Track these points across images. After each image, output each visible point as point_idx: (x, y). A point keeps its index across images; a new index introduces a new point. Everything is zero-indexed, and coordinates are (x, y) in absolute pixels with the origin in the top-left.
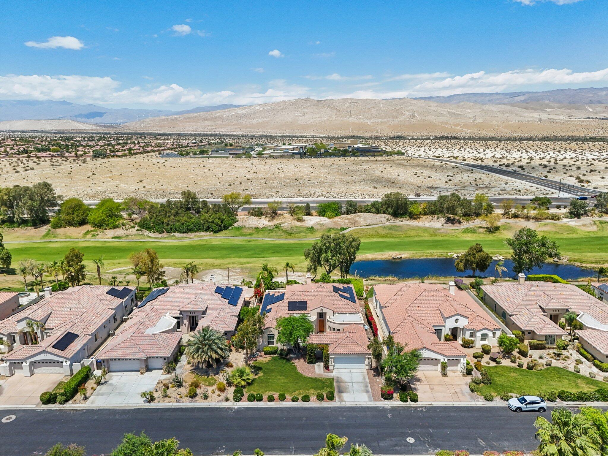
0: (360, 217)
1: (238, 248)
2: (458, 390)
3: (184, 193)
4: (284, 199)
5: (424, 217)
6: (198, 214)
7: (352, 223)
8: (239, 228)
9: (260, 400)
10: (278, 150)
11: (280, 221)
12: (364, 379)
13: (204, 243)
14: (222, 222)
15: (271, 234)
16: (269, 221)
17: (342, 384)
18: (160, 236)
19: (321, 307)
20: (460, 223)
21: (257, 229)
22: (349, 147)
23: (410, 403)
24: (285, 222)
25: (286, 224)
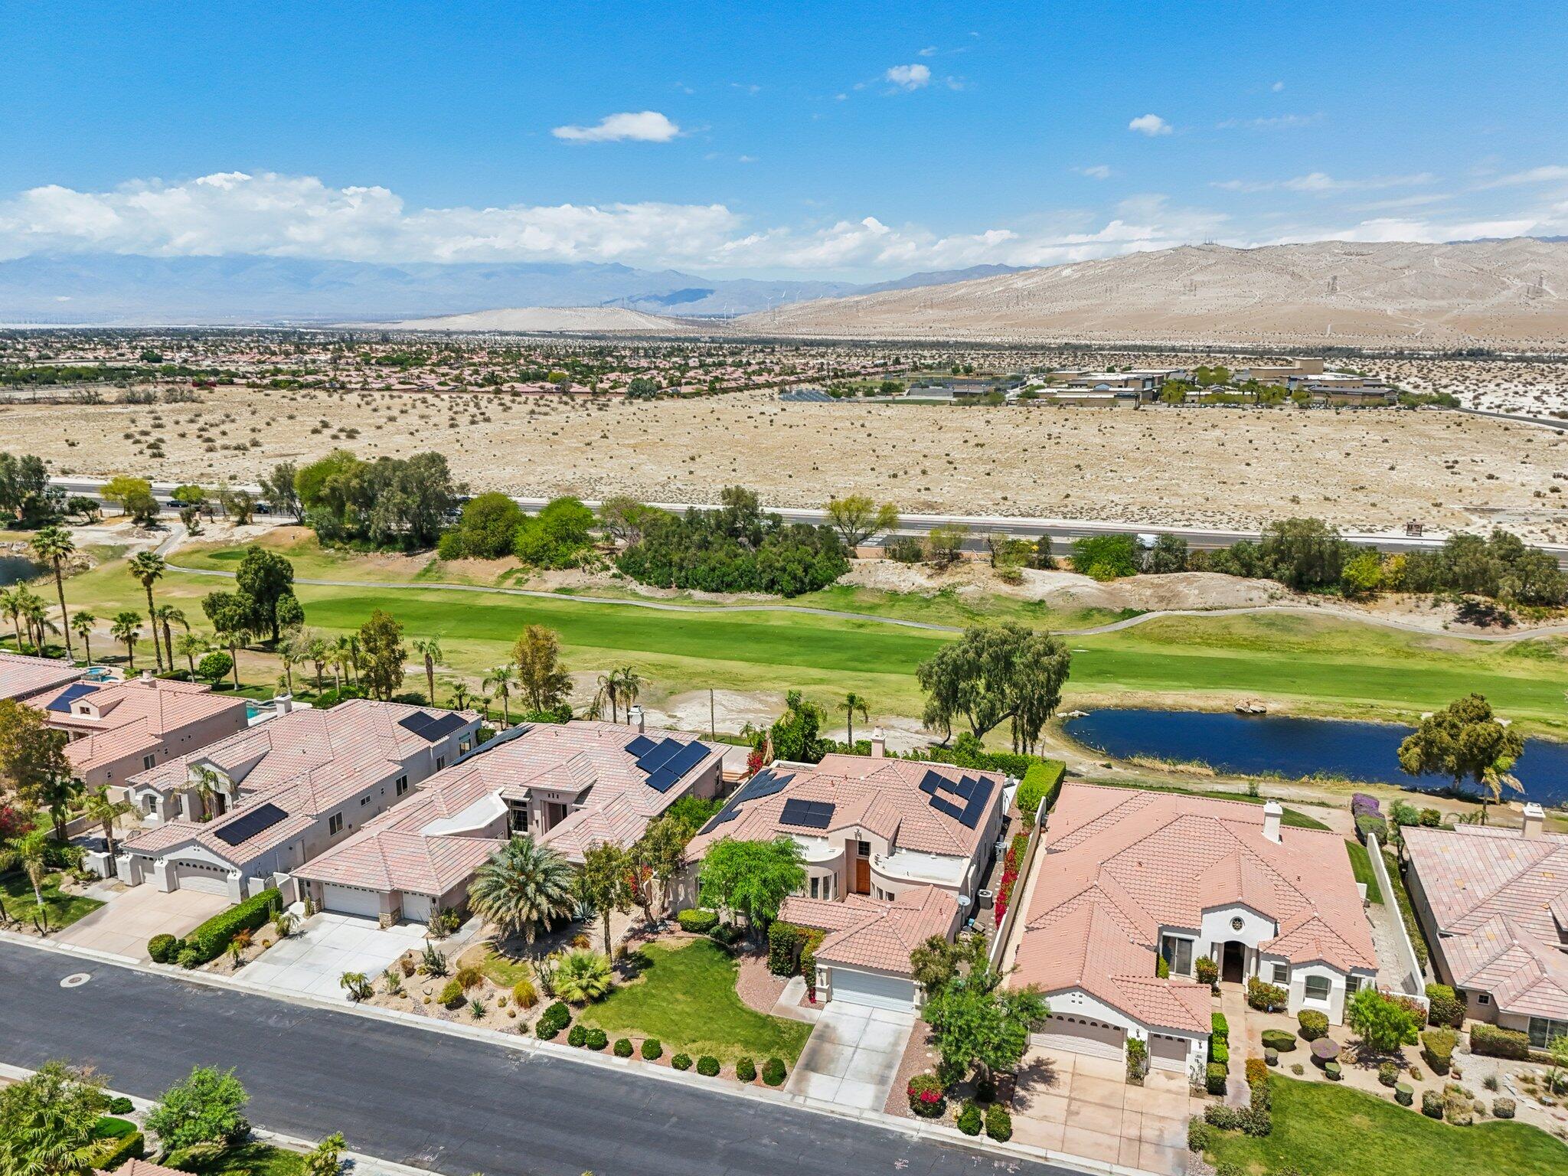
0: (1190, 584)
1: (825, 639)
2: (1150, 1133)
5: (1391, 597)
6: (755, 546)
7: (1162, 599)
8: (848, 589)
9: (599, 1045)
10: (1081, 386)
11: (957, 579)
12: (896, 1044)
13: (748, 620)
14: (806, 571)
15: (924, 612)
16: (930, 576)
17: (827, 1046)
18: (661, 593)
19: (857, 825)
20: (1506, 622)
21: (894, 595)
24: (969, 583)
25: (971, 588)
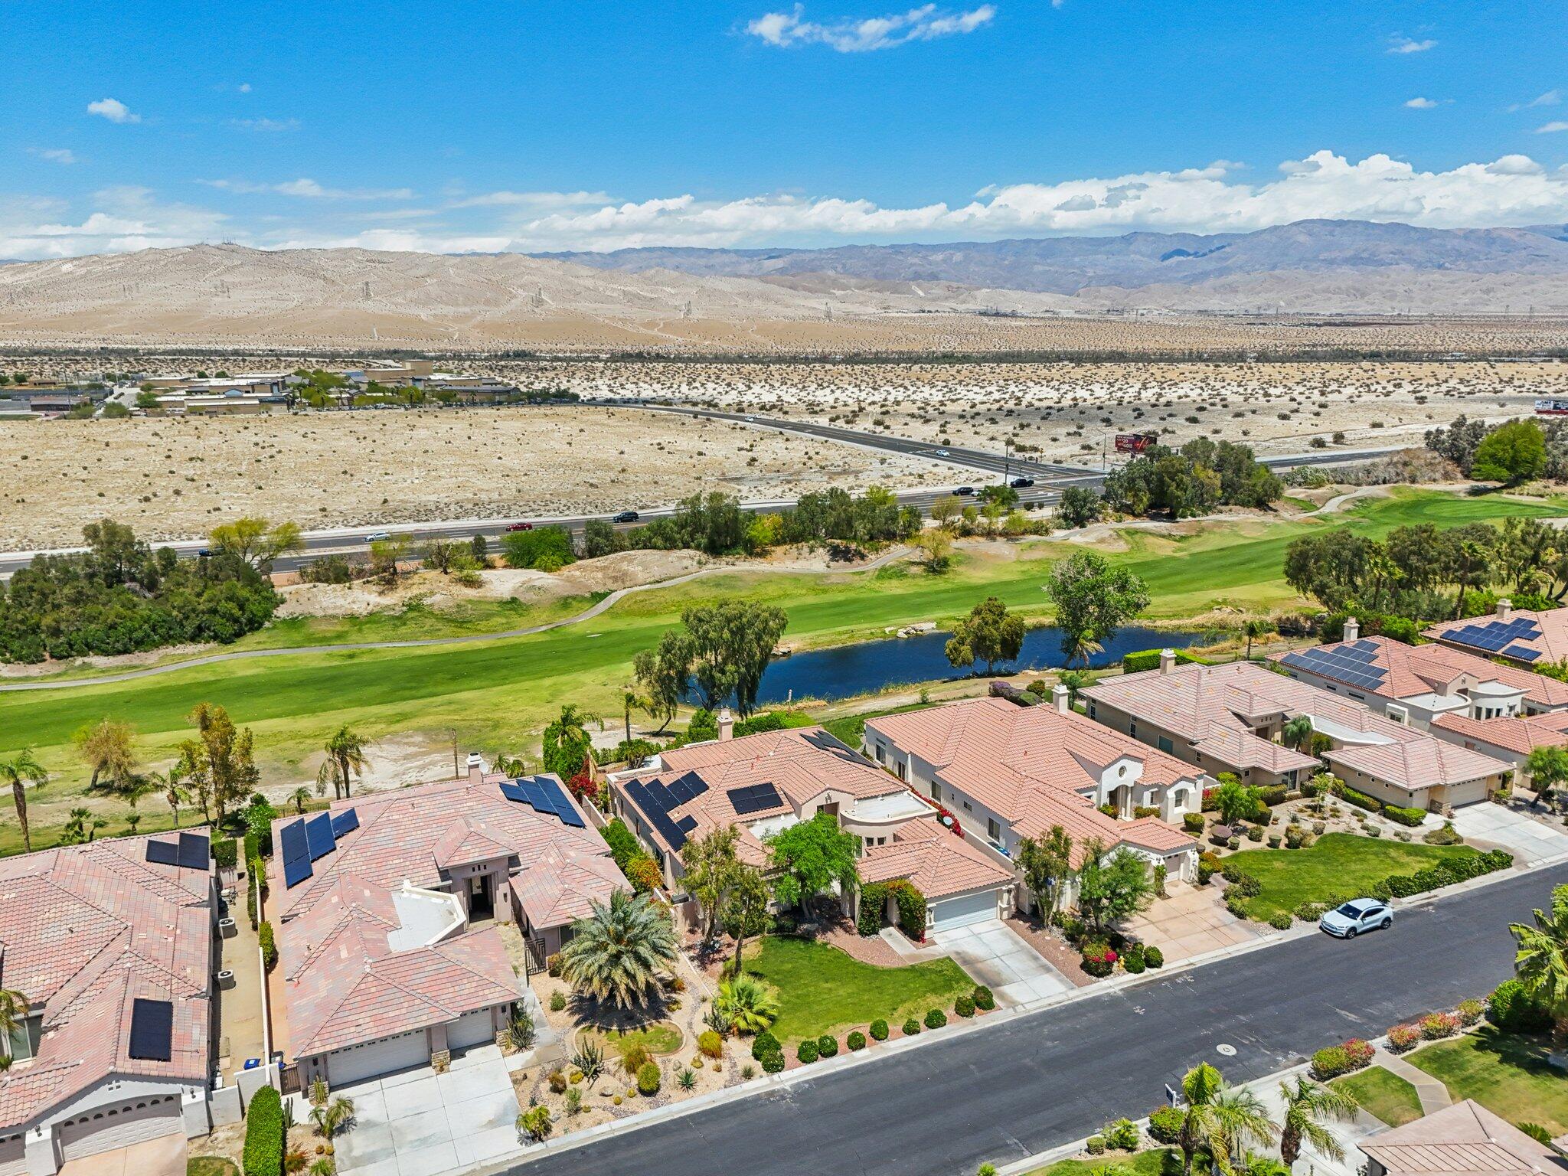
0: (630, 562)
2: (1213, 921)
3: (92, 533)
4: (360, 529)
5: (779, 550)
6: (150, 590)
7: (615, 579)
8: (293, 623)
9: (831, 1051)
11: (415, 591)
14: (241, 608)
15: (403, 630)
16: (381, 593)
17: (979, 965)
18: (34, 670)
19: (827, 789)
20: (863, 557)
21: (352, 618)
22: (414, 380)
23: (1150, 973)
24: (432, 593)
25: (438, 598)
